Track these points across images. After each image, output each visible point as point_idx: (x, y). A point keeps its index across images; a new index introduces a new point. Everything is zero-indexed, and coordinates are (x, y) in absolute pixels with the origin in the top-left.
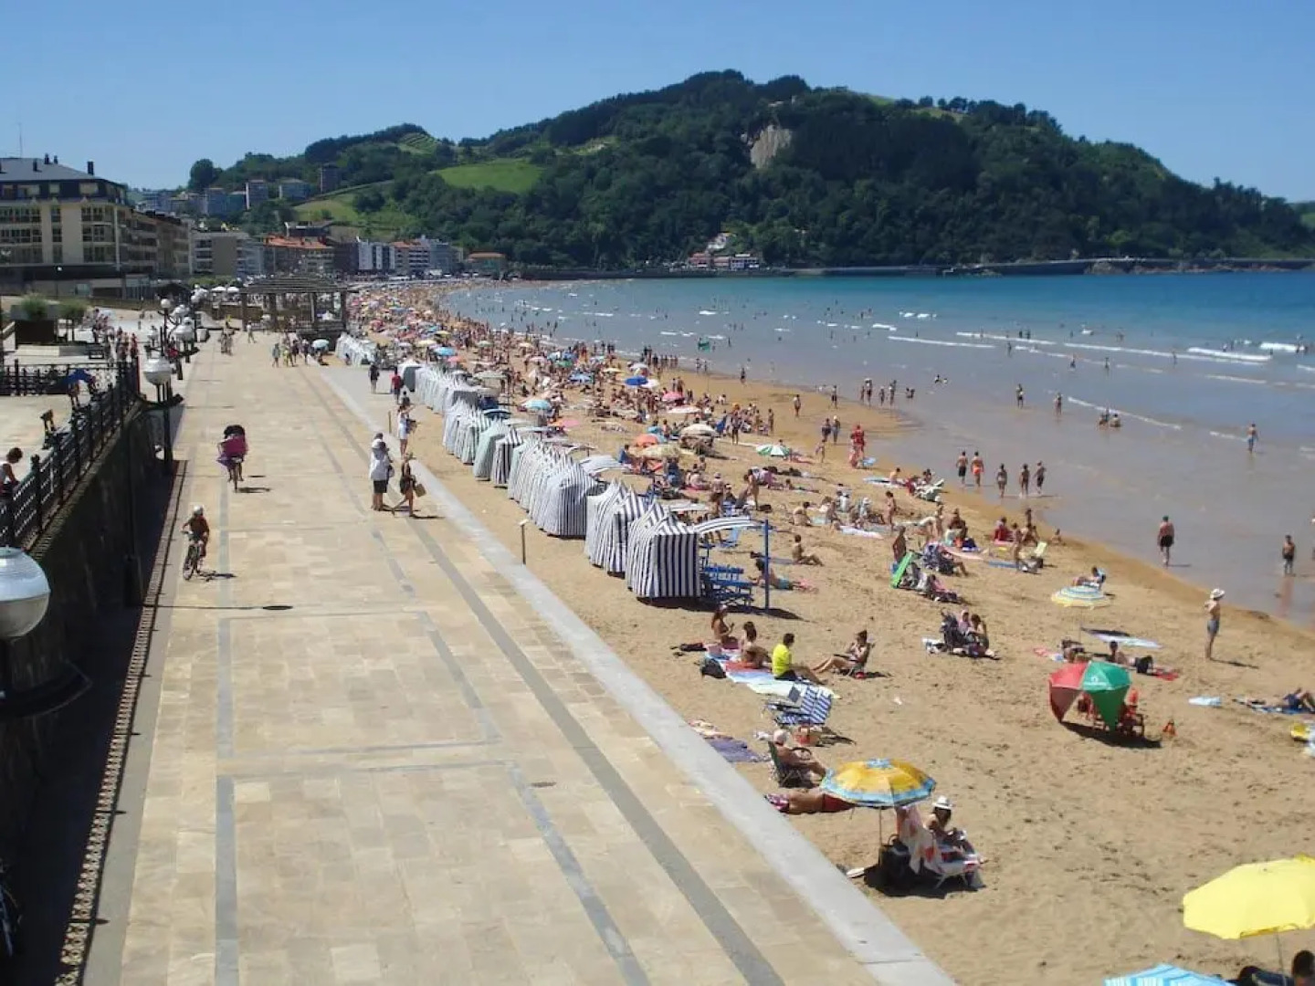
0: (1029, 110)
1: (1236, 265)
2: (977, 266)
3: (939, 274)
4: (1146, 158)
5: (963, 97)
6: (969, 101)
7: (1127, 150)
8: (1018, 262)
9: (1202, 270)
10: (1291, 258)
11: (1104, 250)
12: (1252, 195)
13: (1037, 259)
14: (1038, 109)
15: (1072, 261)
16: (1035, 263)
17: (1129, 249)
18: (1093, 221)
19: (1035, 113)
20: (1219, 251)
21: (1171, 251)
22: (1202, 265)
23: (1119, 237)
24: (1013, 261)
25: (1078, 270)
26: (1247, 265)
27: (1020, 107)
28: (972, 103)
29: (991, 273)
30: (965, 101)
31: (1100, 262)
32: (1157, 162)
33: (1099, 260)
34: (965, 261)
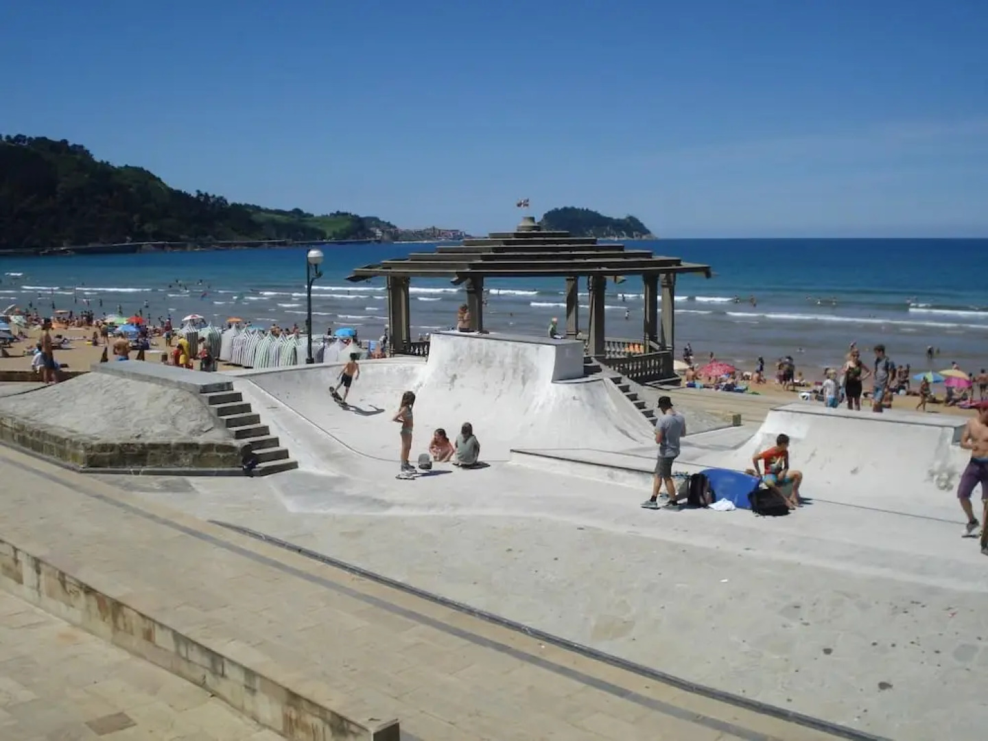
0: (70, 144)
1: (222, 245)
2: (62, 249)
3: (37, 254)
4: (153, 177)
5: (23, 134)
6: (27, 137)
7: (140, 171)
8: (90, 246)
9: (203, 249)
10: (251, 241)
11: (143, 236)
12: (221, 201)
13: (103, 243)
14: (77, 143)
15: (127, 244)
16: (102, 245)
17: (157, 236)
18: (136, 217)
19: (75, 146)
20: (210, 237)
21: (182, 237)
22: (202, 245)
23: (149, 227)
24: (86, 244)
25: (133, 250)
26: (230, 245)
27: (65, 142)
28: (30, 138)
29: (73, 253)
30: (25, 136)
31: (145, 244)
32: (159, 179)
33: (145, 243)
34: (53, 245)
